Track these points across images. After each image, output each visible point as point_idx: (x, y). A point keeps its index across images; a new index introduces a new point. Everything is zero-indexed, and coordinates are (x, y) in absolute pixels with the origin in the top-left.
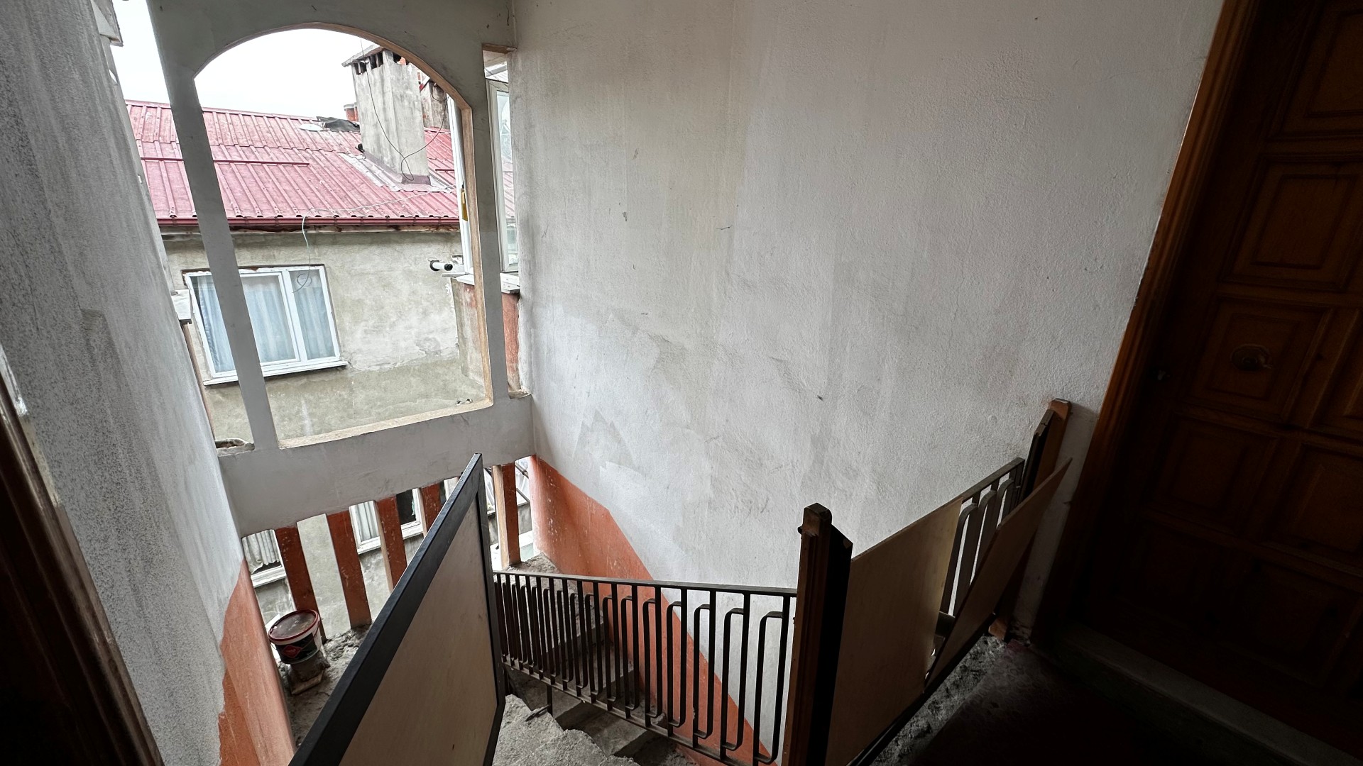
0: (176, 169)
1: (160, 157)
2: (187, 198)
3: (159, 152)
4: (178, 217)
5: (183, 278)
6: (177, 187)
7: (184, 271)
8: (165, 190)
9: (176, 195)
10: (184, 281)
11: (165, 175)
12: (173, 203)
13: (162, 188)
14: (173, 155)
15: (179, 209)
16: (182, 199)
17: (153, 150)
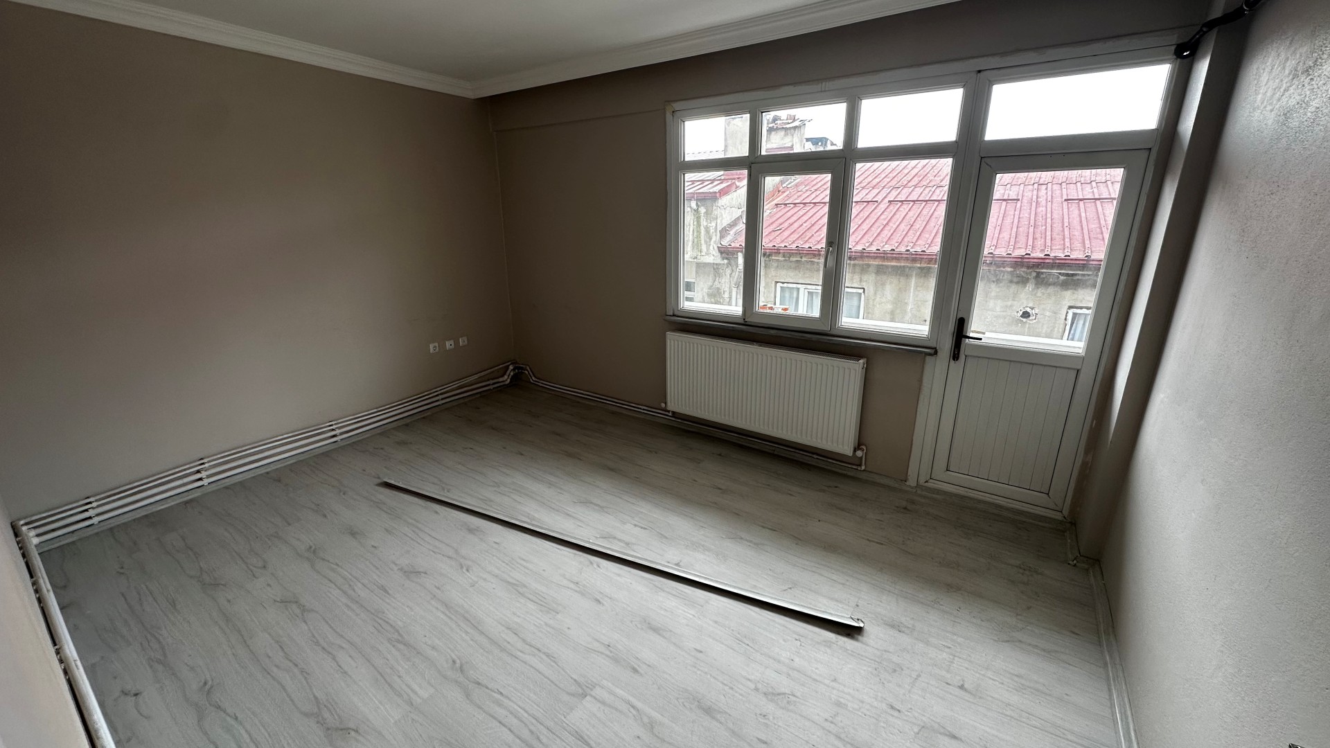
0: (1093, 208)
1: (1081, 197)
2: (1101, 237)
3: (1080, 193)
4: (1092, 257)
5: (1067, 312)
6: (1093, 226)
7: (1070, 307)
8: (1082, 230)
9: (1092, 236)
10: (1066, 316)
11: (1083, 215)
12: (1089, 242)
13: (1079, 228)
14: (1091, 194)
15: (1093, 249)
16: (1097, 238)
17: (1075, 191)
